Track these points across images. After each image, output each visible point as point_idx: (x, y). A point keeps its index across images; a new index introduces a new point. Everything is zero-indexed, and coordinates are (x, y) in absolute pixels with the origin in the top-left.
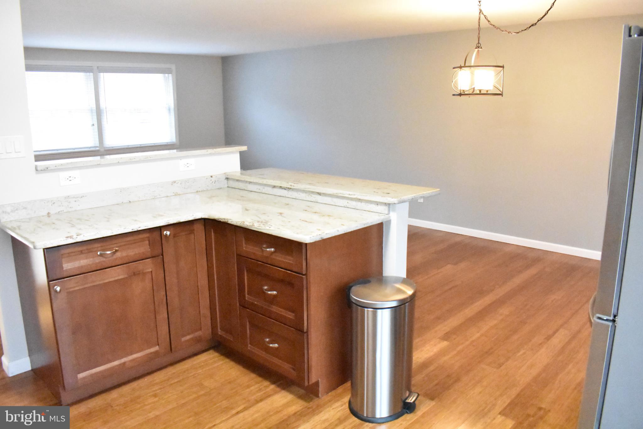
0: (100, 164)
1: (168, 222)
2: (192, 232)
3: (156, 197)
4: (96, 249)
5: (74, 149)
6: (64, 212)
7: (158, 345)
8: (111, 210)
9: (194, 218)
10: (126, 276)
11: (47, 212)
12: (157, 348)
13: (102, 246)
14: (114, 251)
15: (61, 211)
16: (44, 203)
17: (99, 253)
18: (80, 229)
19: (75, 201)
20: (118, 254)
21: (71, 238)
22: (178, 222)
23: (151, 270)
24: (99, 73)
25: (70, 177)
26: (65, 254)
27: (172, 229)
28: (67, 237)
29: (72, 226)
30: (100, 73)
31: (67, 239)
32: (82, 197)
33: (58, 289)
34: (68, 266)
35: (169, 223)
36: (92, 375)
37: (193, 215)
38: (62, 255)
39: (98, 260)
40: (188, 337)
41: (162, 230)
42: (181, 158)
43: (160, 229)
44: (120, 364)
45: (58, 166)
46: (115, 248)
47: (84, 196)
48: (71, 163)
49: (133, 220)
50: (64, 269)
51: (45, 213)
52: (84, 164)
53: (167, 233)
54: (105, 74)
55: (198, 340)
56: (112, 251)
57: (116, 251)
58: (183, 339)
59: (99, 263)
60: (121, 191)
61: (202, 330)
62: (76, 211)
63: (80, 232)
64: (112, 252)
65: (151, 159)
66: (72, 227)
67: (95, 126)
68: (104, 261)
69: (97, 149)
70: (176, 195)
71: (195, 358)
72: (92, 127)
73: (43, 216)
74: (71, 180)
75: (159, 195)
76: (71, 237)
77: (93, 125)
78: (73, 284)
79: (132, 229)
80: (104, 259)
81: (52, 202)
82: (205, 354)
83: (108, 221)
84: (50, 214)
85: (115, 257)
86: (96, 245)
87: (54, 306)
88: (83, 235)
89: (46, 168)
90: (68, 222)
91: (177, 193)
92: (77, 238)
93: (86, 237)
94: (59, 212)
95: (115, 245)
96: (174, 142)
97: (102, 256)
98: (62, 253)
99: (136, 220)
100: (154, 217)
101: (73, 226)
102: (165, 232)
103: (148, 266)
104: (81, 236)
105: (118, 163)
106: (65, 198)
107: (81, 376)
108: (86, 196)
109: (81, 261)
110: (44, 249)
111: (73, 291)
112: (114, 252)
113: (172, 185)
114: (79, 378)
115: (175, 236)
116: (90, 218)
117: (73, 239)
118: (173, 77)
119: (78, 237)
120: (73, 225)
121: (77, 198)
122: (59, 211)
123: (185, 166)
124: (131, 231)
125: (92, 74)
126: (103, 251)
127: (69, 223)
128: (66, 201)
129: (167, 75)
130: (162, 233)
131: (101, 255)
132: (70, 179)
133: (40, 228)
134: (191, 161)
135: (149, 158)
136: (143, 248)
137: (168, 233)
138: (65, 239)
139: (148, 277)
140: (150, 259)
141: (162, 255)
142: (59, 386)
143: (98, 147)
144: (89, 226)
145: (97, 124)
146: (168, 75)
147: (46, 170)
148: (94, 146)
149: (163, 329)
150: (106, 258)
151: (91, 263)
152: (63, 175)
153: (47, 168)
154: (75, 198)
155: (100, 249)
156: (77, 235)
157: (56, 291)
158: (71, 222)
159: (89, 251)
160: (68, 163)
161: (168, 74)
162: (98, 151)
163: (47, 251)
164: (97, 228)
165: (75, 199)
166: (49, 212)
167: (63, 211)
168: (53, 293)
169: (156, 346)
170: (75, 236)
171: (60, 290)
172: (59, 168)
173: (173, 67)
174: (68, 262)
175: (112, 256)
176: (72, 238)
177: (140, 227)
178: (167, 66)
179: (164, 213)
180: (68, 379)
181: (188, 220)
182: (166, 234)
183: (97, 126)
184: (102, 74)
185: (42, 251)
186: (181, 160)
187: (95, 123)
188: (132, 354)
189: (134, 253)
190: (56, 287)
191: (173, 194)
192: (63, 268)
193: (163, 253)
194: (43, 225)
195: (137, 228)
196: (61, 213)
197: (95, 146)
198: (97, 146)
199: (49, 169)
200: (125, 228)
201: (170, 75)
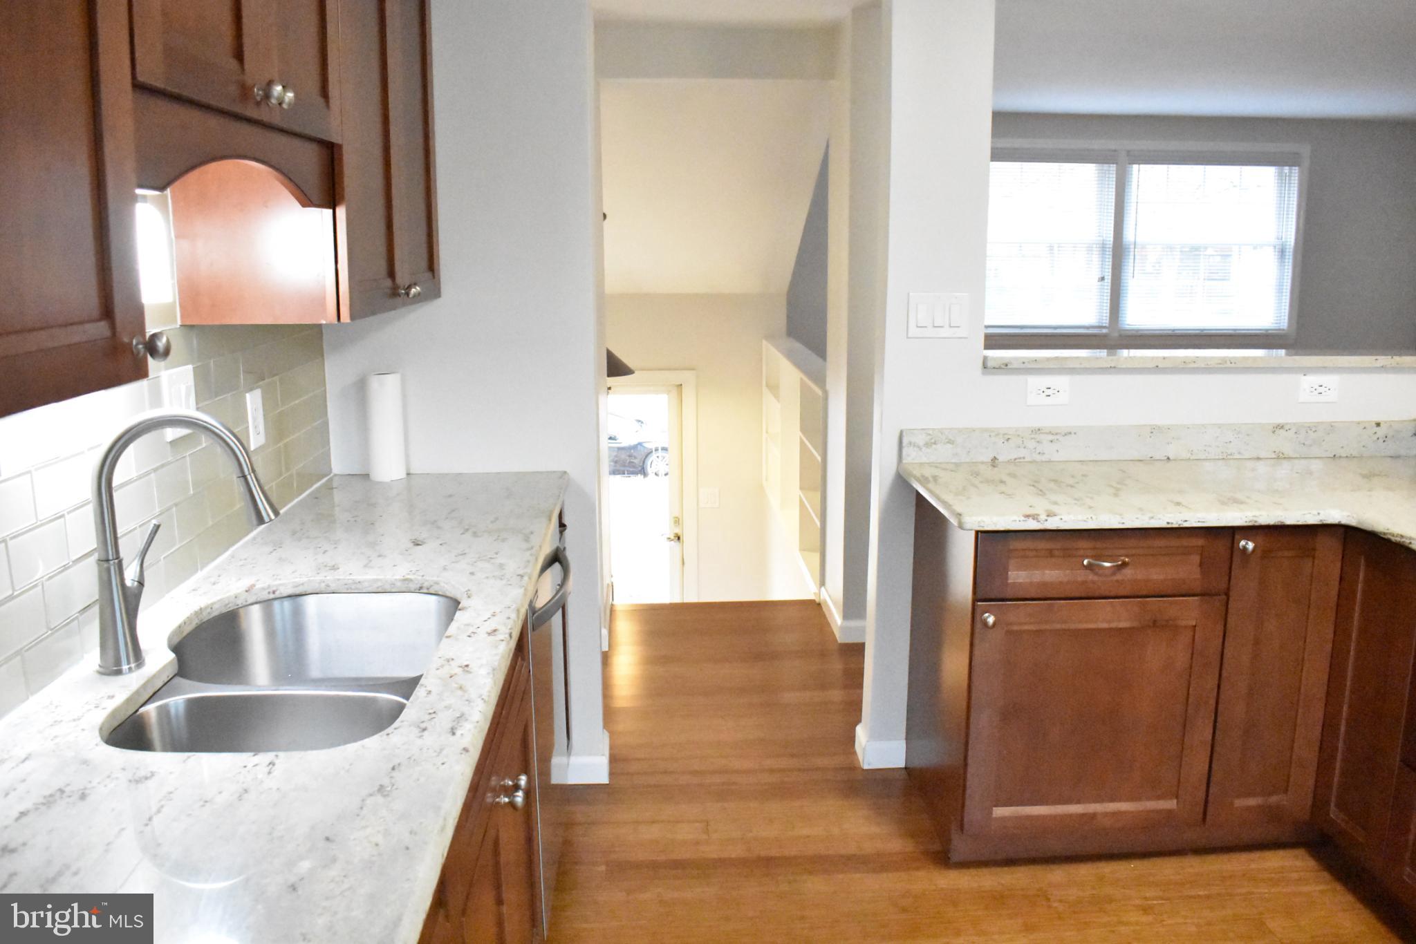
0: (1114, 367)
1: (1255, 519)
2: (1310, 553)
3: (1229, 457)
4: (1081, 552)
5: (1055, 328)
6: (1026, 460)
7: (1177, 797)
8: (1124, 472)
9: (1321, 521)
10: (1135, 624)
11: (992, 456)
12: (1171, 804)
13: (1094, 548)
14: (1120, 563)
15: (1020, 458)
16: (990, 436)
17: (1085, 562)
18: (1056, 503)
19: (1051, 441)
20: (1128, 573)
21: (1034, 519)
22: (1279, 524)
23: (1194, 624)
24: (1130, 164)
25: (1049, 388)
26: (1017, 550)
27: (1260, 539)
28: (1028, 516)
29: (1040, 493)
30: (1130, 166)
31: (1026, 519)
32: (1066, 435)
33: (991, 620)
34: (1019, 576)
35: (1256, 522)
36: (1019, 818)
37: (1319, 514)
38: (1011, 551)
39: (1081, 576)
40: (1252, 802)
41: (1237, 537)
42: (1306, 371)
43: (1231, 533)
44: (1083, 815)
45: (1029, 362)
46: (1123, 558)
47: (1070, 433)
48: (1057, 358)
49: (1172, 502)
50: (1009, 581)
51: (987, 458)
52: (1081, 364)
53: (1247, 546)
54: (1142, 166)
55: (1273, 815)
56: (1115, 564)
57: (1124, 564)
58: (1239, 803)
59: (1084, 582)
60: (1152, 433)
61: (1289, 793)
62: (1050, 461)
63: (1054, 508)
64: (1114, 566)
65: (1233, 365)
66: (1038, 494)
67: (1106, 281)
68: (1093, 582)
69: (1104, 331)
70: (1278, 458)
71: (1256, 855)
72: (1100, 283)
73: (982, 463)
74: (1049, 396)
75: (1239, 453)
76: (1035, 517)
77: (1103, 279)
78: (1023, 617)
79: (1168, 523)
80: (1096, 578)
81: (1006, 436)
82: (1281, 853)
83: (1116, 495)
84: (996, 461)
85: (1119, 577)
86: (1083, 544)
87: (977, 652)
88: (1060, 517)
89: (1003, 364)
90: (1032, 484)
91: (1283, 453)
92: (1046, 520)
93: (1065, 522)
94: (1015, 459)
95: (1122, 552)
96: (1283, 330)
97: (1091, 570)
98: (1011, 547)
99: (1178, 504)
100: (1223, 503)
101: (1042, 493)
102: (1243, 543)
103: (1189, 612)
104: (1057, 519)
105: (1157, 369)
106: (1032, 431)
107: (999, 812)
108: (1075, 433)
109: (1047, 572)
110: (977, 532)
111: (1021, 632)
112: (1117, 566)
113: (1274, 432)
114: (994, 816)
115: (1264, 554)
116: (1078, 483)
117: (1039, 521)
118: (1301, 173)
119: (1049, 519)
120: (1041, 491)
121: (1056, 434)
122: (1016, 457)
123: (1312, 392)
124: (1164, 525)
125: (1113, 167)
126: (1096, 560)
127: (1033, 486)
128: (1032, 439)
129: (1286, 169)
130: (1235, 545)
131: (1090, 567)
132: (1048, 392)
133: (976, 487)
134: (1331, 380)
135: (1228, 365)
136: (1187, 570)
137: (1250, 546)
138: (1023, 518)
139: (1185, 638)
140: (1196, 598)
141: (1227, 594)
142: (953, 818)
143: (1105, 327)
144: (1075, 499)
145: (1110, 277)
146: (1290, 169)
147: (1004, 368)
148: (1097, 324)
149: (1197, 765)
150: (1100, 575)
151: (1065, 580)
152: (1036, 382)
153: (1007, 365)
154: (1053, 434)
155: (1090, 553)
156: (1048, 516)
157: (985, 623)
158: (1036, 484)
159: (1067, 554)
160: (1048, 359)
161: (1289, 166)
162: (1105, 336)
163: (984, 537)
164: (1090, 507)
165: (1051, 437)
166: (995, 457)
167: (1024, 458)
168: (978, 625)
169: (1171, 799)
170: (1043, 517)
171: (995, 624)
172: (1029, 366)
173: (1305, 150)
174: (1019, 569)
175: (1114, 574)
176: (1037, 519)
177: (1186, 521)
178: (1288, 147)
179: (1248, 497)
180: (973, 812)
181: (1304, 523)
182: (1245, 548)
183: (1110, 281)
184: (1135, 167)
185: (973, 535)
186: (1305, 375)
187: (1107, 274)
188: (1112, 799)
189: (1162, 577)
190: (987, 615)
191: (1274, 456)
192: (1007, 578)
193: (1228, 589)
194: (982, 482)
195: (1180, 522)
196: (1020, 462)
197: (1101, 325)
198: (1104, 325)
199: (1009, 367)
200: (1152, 518)
201: (1296, 170)
